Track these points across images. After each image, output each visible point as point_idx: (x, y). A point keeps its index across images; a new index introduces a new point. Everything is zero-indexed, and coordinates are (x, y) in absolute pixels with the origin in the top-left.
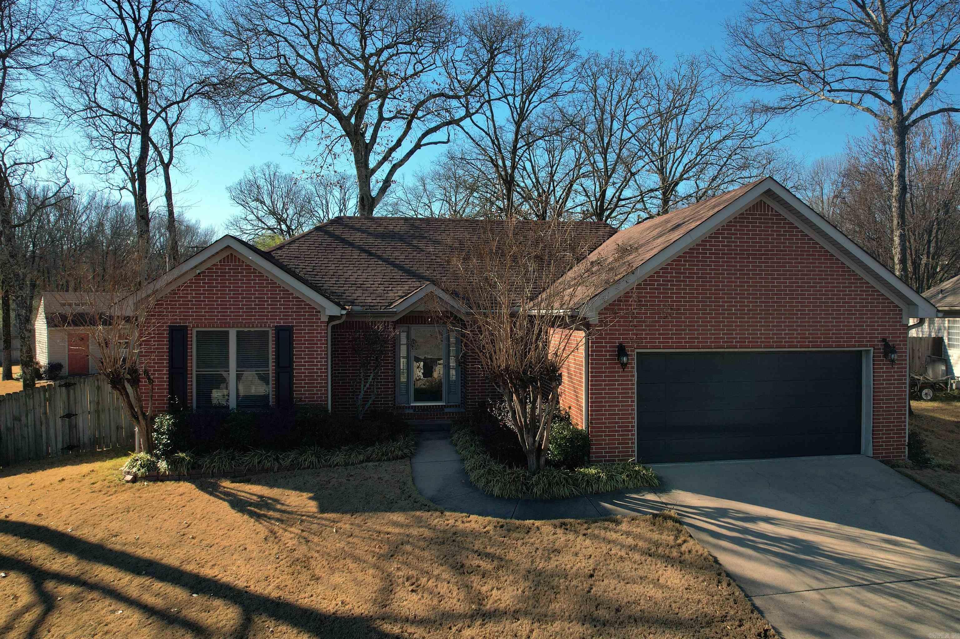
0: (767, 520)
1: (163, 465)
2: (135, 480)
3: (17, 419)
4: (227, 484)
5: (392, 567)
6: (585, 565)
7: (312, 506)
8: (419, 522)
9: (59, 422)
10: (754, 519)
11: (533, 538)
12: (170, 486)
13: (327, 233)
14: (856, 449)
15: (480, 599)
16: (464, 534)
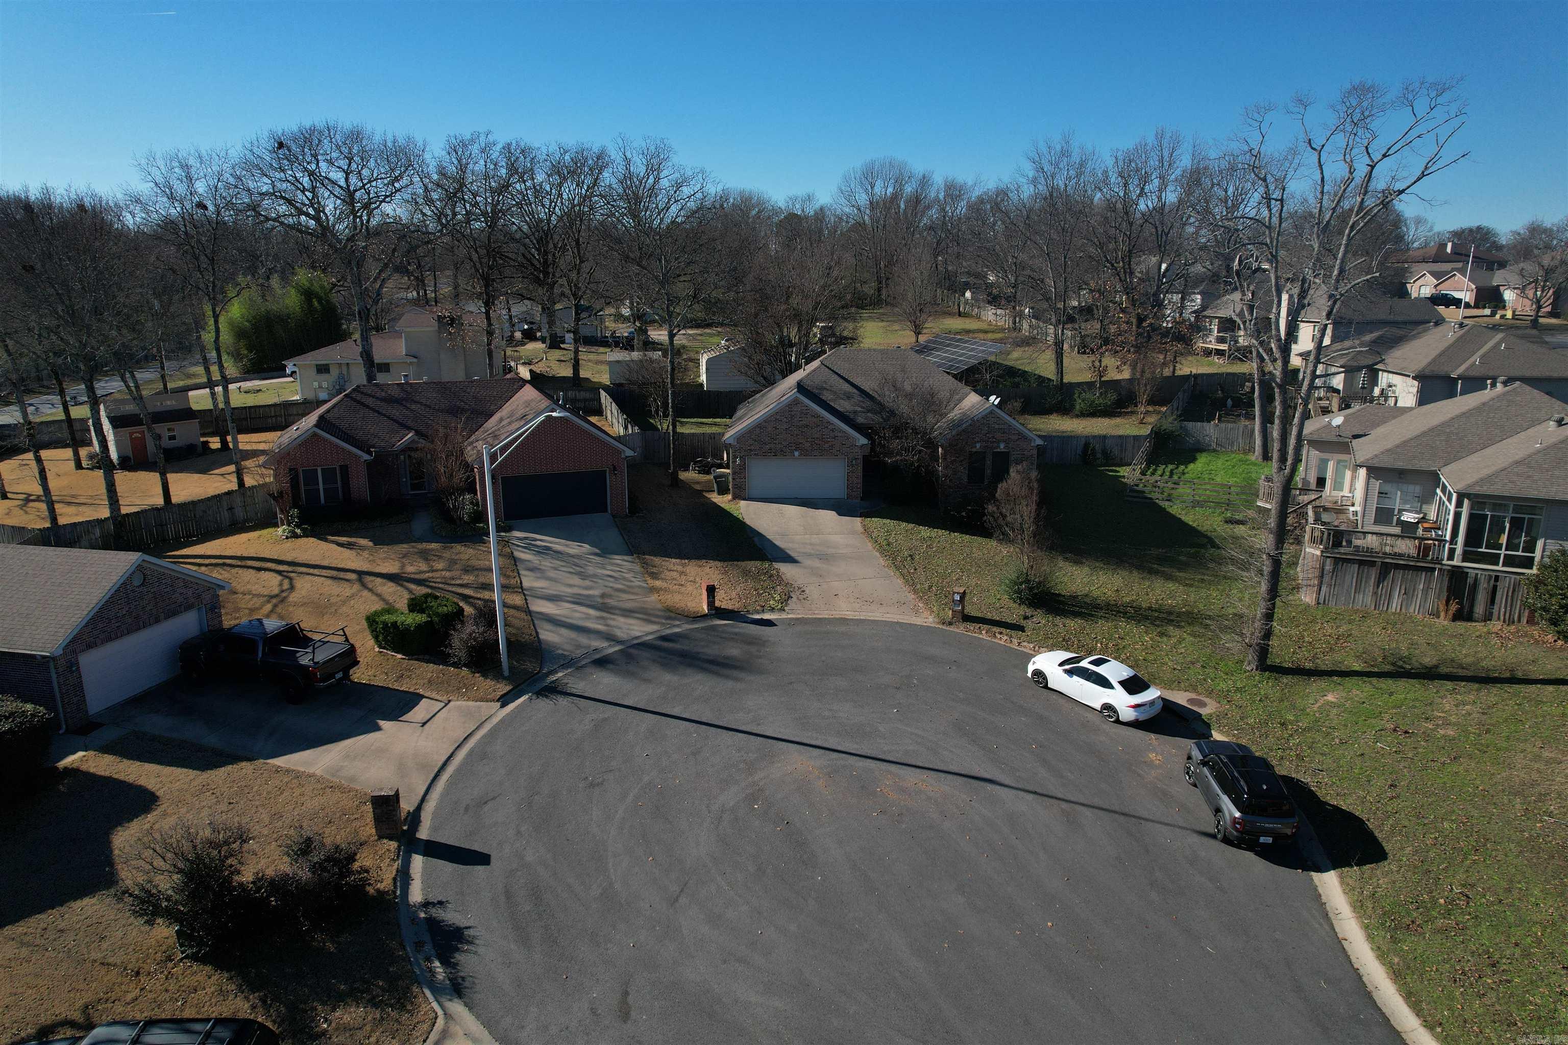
0: (541, 540)
1: (298, 531)
2: (287, 538)
3: (205, 512)
4: (329, 537)
5: (404, 560)
6: (467, 557)
7: (371, 544)
8: (413, 547)
9: (226, 512)
10: (536, 540)
11: (453, 550)
12: (305, 540)
13: (352, 398)
14: (606, 511)
15: (432, 567)
16: (429, 550)
